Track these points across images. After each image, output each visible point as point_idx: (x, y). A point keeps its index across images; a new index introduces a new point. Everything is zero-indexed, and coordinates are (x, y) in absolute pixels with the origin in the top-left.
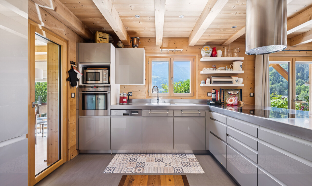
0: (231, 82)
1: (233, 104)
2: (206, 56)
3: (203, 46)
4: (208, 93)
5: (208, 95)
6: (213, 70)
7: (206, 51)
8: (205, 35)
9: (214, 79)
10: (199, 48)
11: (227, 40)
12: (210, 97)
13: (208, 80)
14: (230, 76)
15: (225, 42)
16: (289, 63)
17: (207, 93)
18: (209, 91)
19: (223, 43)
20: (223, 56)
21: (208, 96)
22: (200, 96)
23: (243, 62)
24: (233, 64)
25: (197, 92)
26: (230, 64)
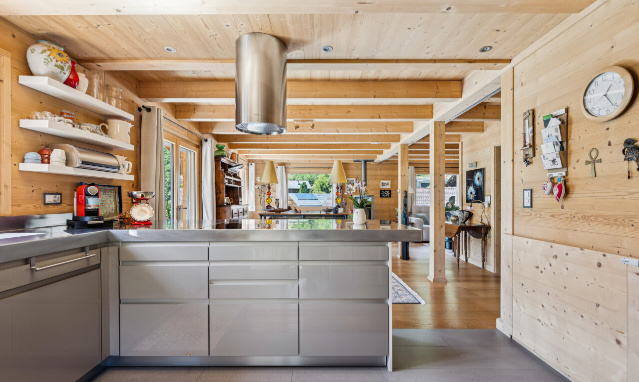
2: (53, 76)
3: (38, 38)
4: (45, 194)
5: (47, 201)
6: (74, 126)
7: (59, 63)
9: (78, 155)
10: (14, 36)
12: (51, 206)
13: (57, 155)
16: (173, 145)
17: (41, 196)
18: (47, 189)
19: (92, 60)
20: (89, 92)
21: (45, 204)
22: (18, 205)
23: (132, 126)
24: (107, 124)
25: (10, 189)
26: (102, 120)
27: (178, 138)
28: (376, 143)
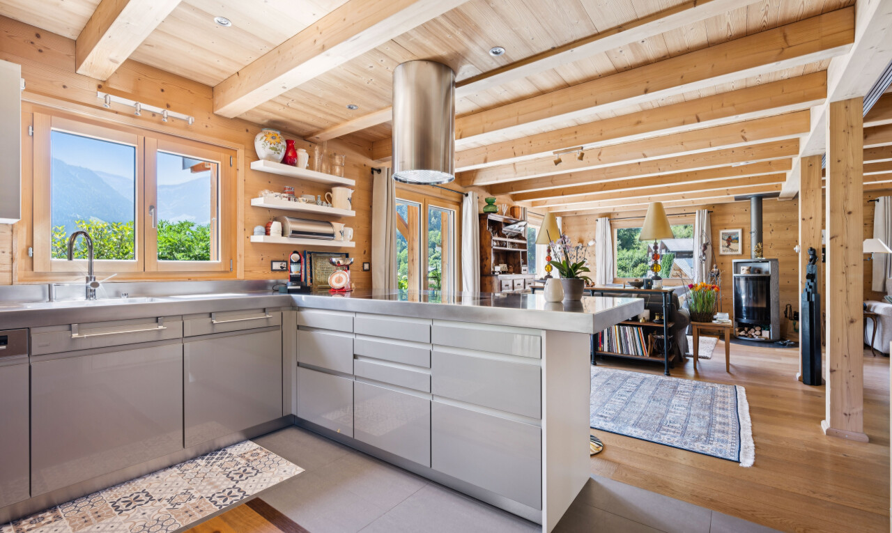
0: (332, 235)
1: (343, 288)
2: (270, 158)
3: (261, 127)
4: (272, 262)
5: (274, 268)
6: (289, 200)
7: (272, 145)
8: (280, 100)
9: (292, 225)
10: (247, 131)
11: (323, 129)
12: (278, 272)
13: (276, 227)
14: (328, 219)
15: (318, 132)
16: (420, 205)
17: (270, 263)
18: (274, 257)
19: (312, 134)
20: (311, 166)
21: (272, 270)
22: (250, 271)
23: (353, 191)
24: (331, 192)
25: (243, 258)
26: (325, 191)
27: (425, 196)
28: (742, 164)
